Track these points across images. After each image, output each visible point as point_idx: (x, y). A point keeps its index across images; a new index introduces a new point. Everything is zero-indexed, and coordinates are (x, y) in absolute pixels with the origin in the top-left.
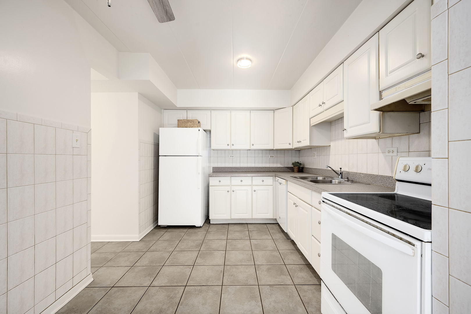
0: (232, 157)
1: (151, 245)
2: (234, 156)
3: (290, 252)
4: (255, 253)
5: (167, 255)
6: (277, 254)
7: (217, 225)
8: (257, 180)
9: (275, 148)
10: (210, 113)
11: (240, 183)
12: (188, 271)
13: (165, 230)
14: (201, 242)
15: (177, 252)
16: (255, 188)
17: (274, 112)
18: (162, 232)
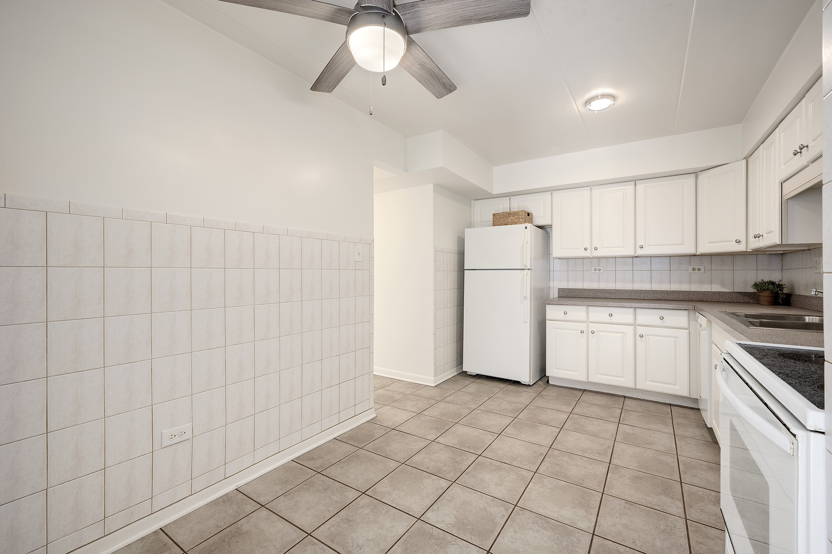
0: (597, 271)
1: (448, 394)
2: (602, 268)
3: (707, 466)
4: (619, 447)
5: (465, 412)
6: (672, 461)
7: (561, 388)
8: (648, 316)
9: (701, 250)
10: (550, 196)
11: (608, 319)
12: (489, 439)
13: (472, 380)
14: (523, 406)
15: (480, 411)
16: (641, 330)
17: (697, 177)
18: (468, 381)
